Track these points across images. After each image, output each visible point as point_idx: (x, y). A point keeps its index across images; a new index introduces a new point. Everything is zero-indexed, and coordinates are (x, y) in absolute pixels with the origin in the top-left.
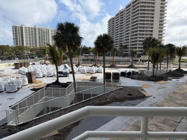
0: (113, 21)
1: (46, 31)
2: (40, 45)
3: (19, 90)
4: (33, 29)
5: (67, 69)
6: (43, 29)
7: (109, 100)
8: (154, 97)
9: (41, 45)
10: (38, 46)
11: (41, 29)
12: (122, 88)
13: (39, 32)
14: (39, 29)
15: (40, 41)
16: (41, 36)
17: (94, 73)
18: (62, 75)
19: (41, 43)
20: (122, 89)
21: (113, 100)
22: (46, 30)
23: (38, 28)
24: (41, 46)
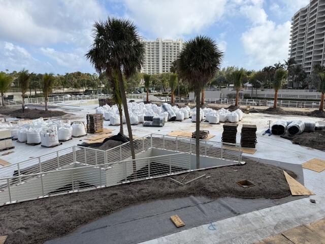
0: (304, 17)
1: (175, 47)
2: (164, 71)
3: (61, 144)
4: (155, 44)
5: (166, 113)
6: (171, 43)
7: (183, 188)
8: (313, 202)
9: (166, 70)
10: (161, 72)
11: (167, 44)
12: (243, 163)
13: (164, 49)
14: (164, 44)
15: (164, 64)
16: (166, 55)
17: (218, 122)
18: (151, 123)
19: (166, 67)
20: (242, 165)
21: (195, 191)
22: (175, 44)
23: (162, 42)
24: (166, 72)
